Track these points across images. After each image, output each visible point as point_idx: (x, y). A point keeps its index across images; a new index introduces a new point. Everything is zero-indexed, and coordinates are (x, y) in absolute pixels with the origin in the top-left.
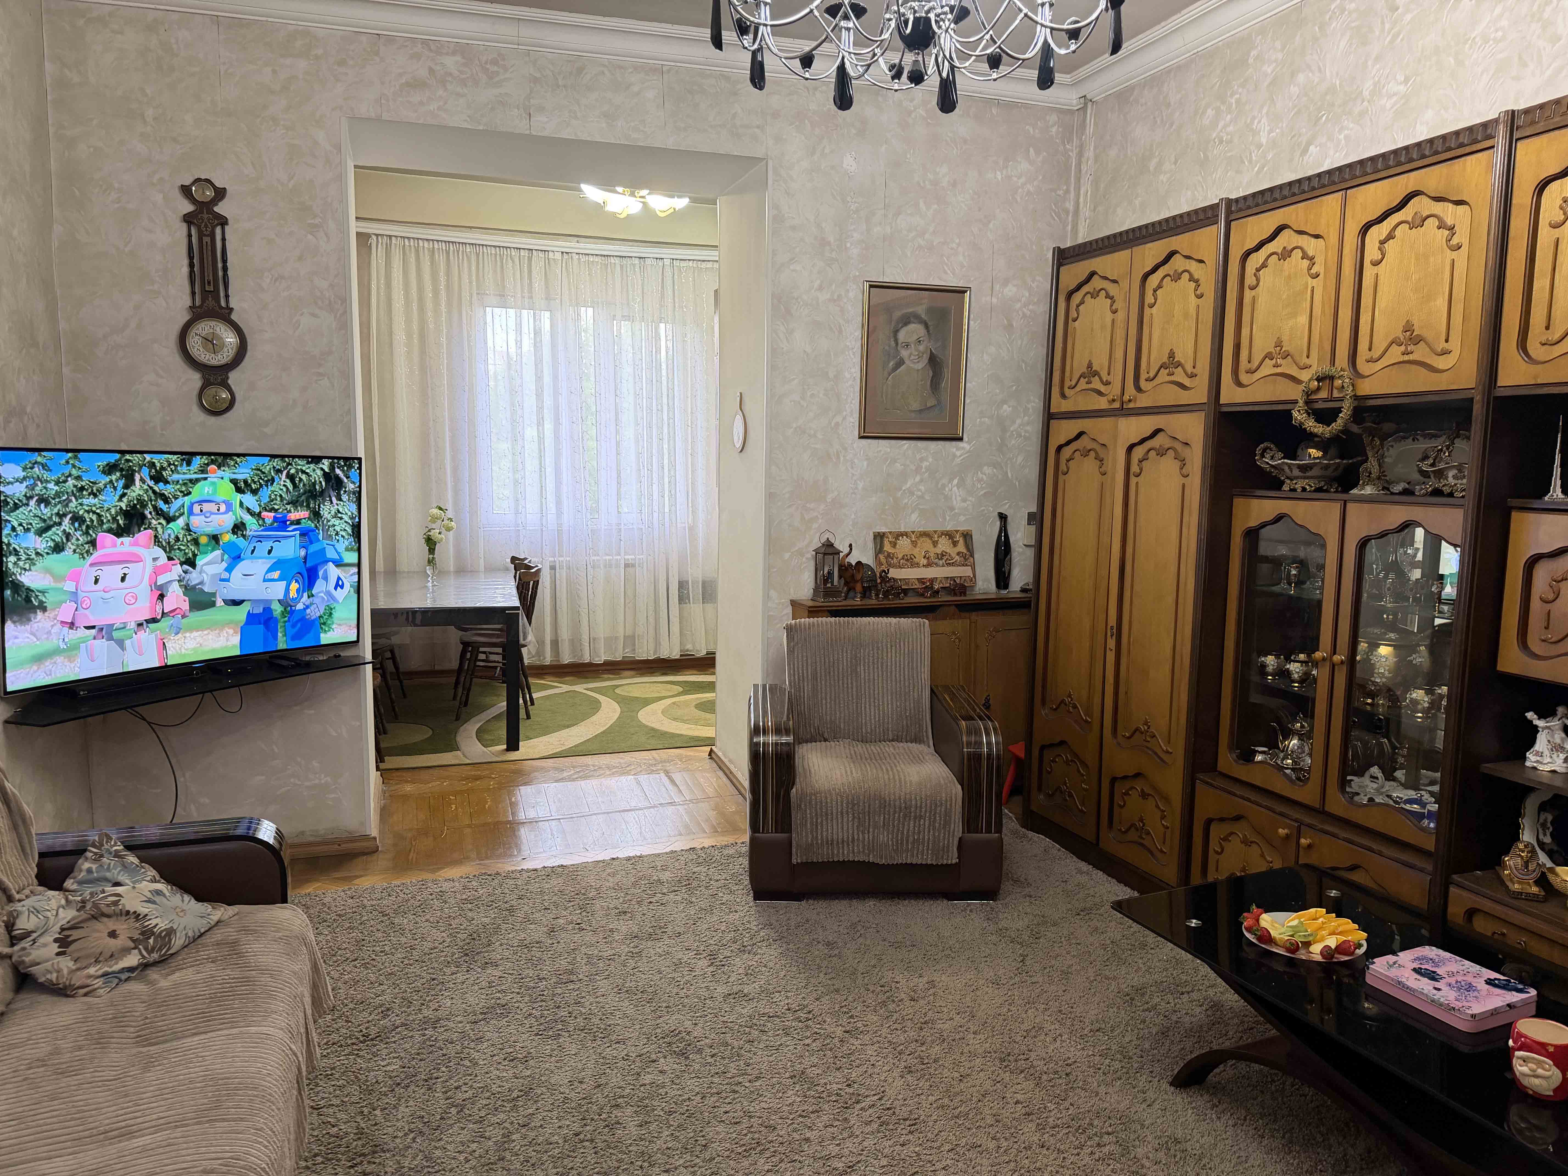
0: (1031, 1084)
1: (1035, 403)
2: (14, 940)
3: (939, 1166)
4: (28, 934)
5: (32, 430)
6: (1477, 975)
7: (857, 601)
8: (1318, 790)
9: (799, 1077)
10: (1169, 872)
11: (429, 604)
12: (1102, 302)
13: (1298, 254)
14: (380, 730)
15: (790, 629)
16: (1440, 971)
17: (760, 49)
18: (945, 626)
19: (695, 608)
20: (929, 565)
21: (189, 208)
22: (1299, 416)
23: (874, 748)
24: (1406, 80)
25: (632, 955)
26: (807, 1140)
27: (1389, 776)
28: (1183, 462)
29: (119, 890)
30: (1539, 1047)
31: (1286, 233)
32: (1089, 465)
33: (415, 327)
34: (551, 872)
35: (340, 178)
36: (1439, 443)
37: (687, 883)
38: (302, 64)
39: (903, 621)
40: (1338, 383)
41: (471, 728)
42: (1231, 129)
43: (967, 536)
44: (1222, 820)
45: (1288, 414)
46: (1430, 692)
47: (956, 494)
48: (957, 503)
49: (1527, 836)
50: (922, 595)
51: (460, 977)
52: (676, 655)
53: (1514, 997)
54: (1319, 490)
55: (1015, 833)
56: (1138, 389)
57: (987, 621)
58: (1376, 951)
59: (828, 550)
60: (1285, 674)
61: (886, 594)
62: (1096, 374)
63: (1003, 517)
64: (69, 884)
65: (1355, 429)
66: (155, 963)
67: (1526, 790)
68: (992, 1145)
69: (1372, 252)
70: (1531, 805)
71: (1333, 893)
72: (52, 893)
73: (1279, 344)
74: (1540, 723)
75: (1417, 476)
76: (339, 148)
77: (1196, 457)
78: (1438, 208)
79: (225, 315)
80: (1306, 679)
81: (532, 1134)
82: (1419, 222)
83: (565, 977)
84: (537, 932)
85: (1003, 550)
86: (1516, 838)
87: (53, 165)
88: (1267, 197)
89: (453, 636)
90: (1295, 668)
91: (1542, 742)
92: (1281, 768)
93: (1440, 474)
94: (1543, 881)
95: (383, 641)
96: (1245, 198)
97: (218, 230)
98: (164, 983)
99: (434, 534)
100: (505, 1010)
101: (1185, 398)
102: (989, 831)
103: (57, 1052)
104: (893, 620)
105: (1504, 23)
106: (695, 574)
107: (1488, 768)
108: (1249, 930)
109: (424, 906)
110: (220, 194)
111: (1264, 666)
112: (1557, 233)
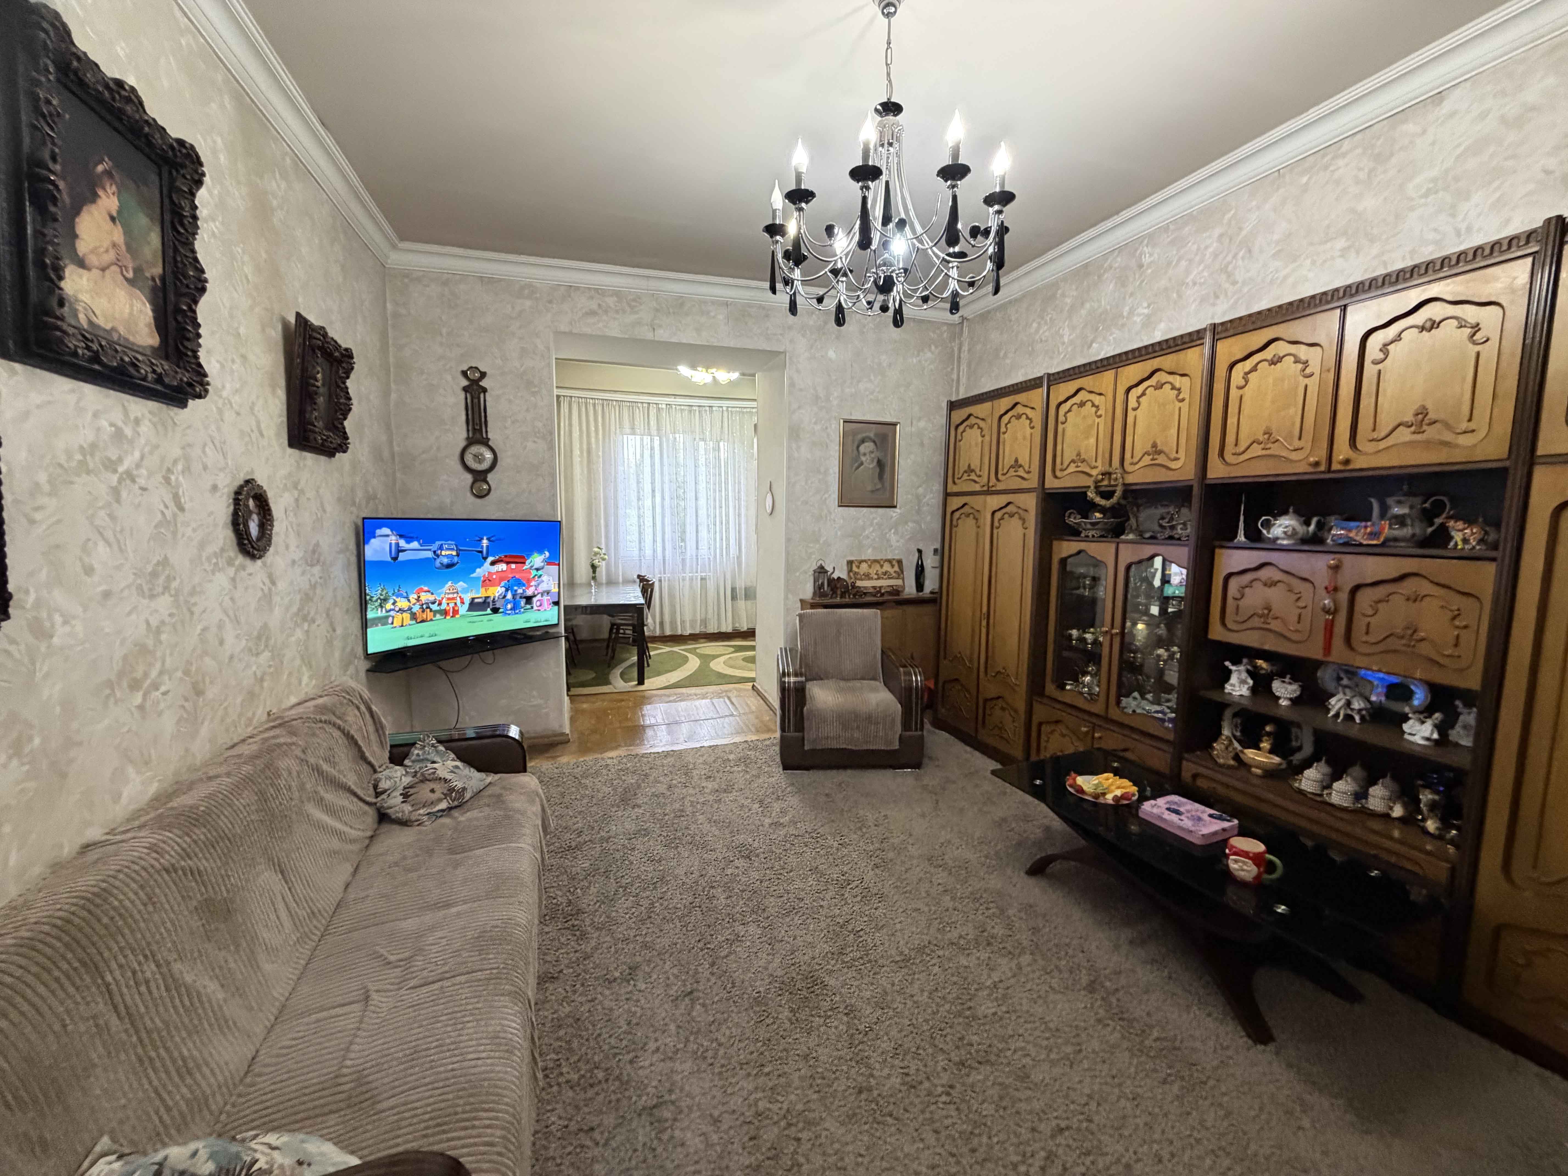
0: (945, 874)
1: (937, 487)
2: (378, 794)
3: (897, 921)
4: (385, 791)
5: (380, 507)
6: (1203, 812)
7: (838, 600)
8: (1104, 706)
9: (814, 870)
10: (1017, 752)
11: (593, 602)
12: (976, 432)
13: (1089, 404)
14: (568, 673)
15: (800, 616)
16: (1182, 809)
17: (795, 293)
18: (889, 613)
19: (741, 604)
20: (878, 578)
21: (465, 383)
22: (1091, 495)
23: (850, 684)
24: (1149, 307)
25: (716, 801)
26: (821, 906)
27: (1143, 697)
28: (1024, 521)
29: (435, 765)
30: (1245, 854)
31: (1082, 393)
32: (971, 521)
33: (585, 447)
34: (667, 754)
35: (549, 365)
36: (1171, 509)
37: (744, 761)
38: (528, 303)
39: (866, 611)
40: (1114, 476)
41: (617, 671)
42: (1047, 334)
43: (900, 562)
44: (1048, 723)
45: (1085, 493)
46: (1167, 650)
47: (893, 538)
48: (894, 543)
49: (1226, 732)
50: (875, 596)
51: (620, 813)
52: (729, 629)
53: (1226, 825)
54: (1102, 536)
55: (929, 731)
56: (998, 479)
57: (910, 610)
58: (1143, 798)
59: (821, 570)
60: (1084, 640)
61: (855, 595)
62: (973, 471)
63: (920, 551)
64: (407, 762)
65: (1123, 502)
66: (456, 807)
67: (1223, 706)
68: (926, 909)
69: (1132, 403)
70: (1228, 713)
71: (1116, 765)
72: (398, 767)
73: (1079, 454)
74: (1233, 668)
75: (1157, 528)
76: (548, 349)
77: (1032, 518)
78: (1170, 378)
79: (485, 442)
80: (1095, 642)
81: (666, 903)
82: (1159, 386)
83: (678, 814)
84: (662, 788)
85: (920, 571)
86: (1220, 734)
87: (391, 360)
88: (1071, 372)
89: (606, 620)
90: (1089, 636)
91: (1234, 679)
92: (1082, 693)
93: (1173, 528)
94: (1237, 757)
95: (570, 624)
96: (1058, 373)
97: (482, 395)
98: (462, 819)
99: (596, 562)
100: (646, 833)
101: (1025, 485)
102: (916, 730)
103: (404, 858)
104: (860, 610)
105: (1206, 274)
106: (740, 584)
107: (1202, 693)
108: (1071, 786)
109: (597, 773)
110: (483, 375)
111: (1071, 635)
112: (1241, 392)
